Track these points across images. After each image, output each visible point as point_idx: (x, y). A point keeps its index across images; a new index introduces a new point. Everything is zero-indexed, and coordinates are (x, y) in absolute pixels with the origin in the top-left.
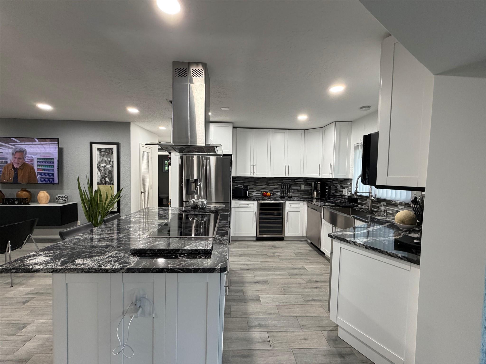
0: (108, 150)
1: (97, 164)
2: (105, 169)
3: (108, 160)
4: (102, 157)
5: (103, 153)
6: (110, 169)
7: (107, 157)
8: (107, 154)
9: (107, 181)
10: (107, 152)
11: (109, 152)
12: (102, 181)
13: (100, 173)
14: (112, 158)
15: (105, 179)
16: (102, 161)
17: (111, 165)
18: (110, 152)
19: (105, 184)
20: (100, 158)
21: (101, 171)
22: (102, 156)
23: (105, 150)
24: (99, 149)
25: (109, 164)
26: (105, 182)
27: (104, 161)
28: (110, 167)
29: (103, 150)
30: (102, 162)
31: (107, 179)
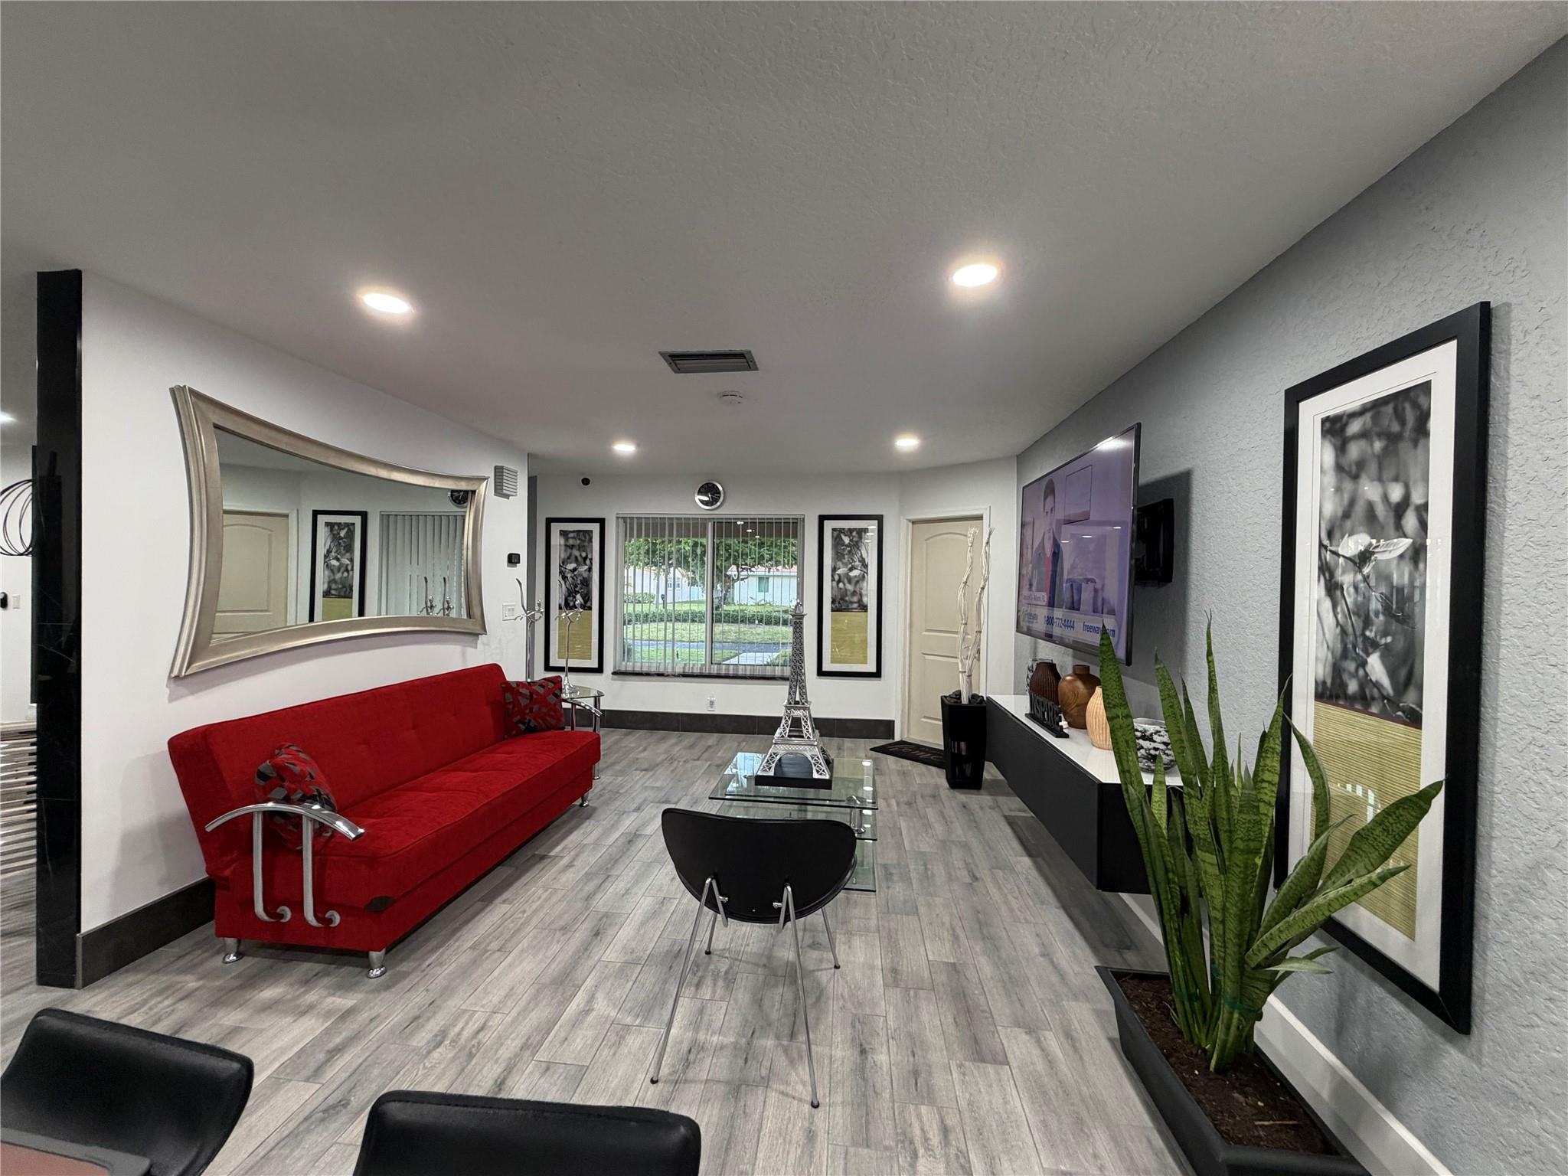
0: (1389, 409)
1: (1321, 545)
2: (1366, 579)
3: (1385, 498)
4: (1348, 485)
5: (1354, 450)
6: (1401, 576)
7: (1380, 480)
8: (1385, 449)
9: (1377, 685)
10: (1380, 435)
11: (1396, 427)
12: (1345, 677)
13: (1335, 615)
14: (1415, 473)
15: (1363, 664)
16: (1347, 515)
17: (1411, 540)
18: (1403, 423)
19: (1364, 700)
20: (1338, 490)
21: (1338, 593)
22: (1349, 473)
23: (1368, 416)
24: (1334, 427)
25: (1391, 529)
26: (1366, 682)
27: (1359, 510)
28: (1401, 556)
29: (1355, 427)
30: (1348, 524)
31: (1376, 668)
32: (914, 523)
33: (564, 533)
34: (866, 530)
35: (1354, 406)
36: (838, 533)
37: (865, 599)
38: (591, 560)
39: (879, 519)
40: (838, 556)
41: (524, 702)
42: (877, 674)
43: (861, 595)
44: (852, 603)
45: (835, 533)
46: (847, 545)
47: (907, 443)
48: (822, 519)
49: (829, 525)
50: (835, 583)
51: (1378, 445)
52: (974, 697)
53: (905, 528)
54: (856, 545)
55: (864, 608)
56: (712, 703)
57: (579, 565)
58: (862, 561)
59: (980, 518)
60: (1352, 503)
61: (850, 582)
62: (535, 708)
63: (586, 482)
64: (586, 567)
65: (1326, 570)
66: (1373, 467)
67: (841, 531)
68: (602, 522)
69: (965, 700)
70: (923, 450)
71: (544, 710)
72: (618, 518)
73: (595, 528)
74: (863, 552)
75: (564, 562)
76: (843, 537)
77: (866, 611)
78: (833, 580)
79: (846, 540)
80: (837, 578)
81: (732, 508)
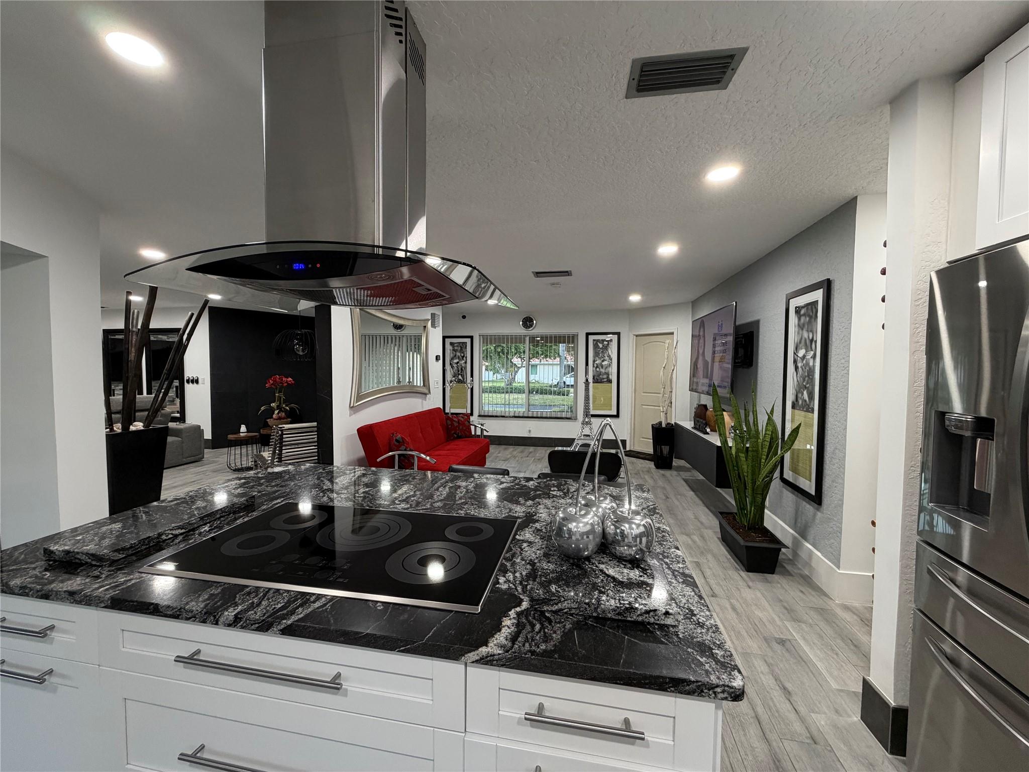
32: (637, 336)
33: (452, 344)
34: (611, 340)
35: (802, 304)
36: (596, 342)
37: (610, 377)
38: (466, 357)
39: (618, 334)
40: (596, 354)
41: (456, 424)
42: (617, 416)
43: (608, 375)
44: (604, 379)
45: (595, 342)
46: (601, 349)
47: (635, 298)
48: (588, 334)
49: (591, 338)
50: (594, 369)
51: (808, 319)
52: (668, 424)
53: (632, 339)
54: (606, 348)
55: (610, 381)
56: (530, 431)
57: (460, 360)
58: (609, 356)
59: (672, 333)
60: (801, 338)
61: (602, 367)
62: (461, 427)
63: (464, 317)
64: (464, 361)
65: (795, 361)
66: (806, 326)
67: (598, 341)
68: (471, 338)
69: (664, 425)
70: (642, 301)
71: (464, 428)
72: (480, 336)
73: (468, 341)
74: (610, 352)
75: (452, 359)
76: (599, 344)
77: (611, 383)
78: (594, 367)
79: (601, 346)
80: (595, 365)
81: (539, 329)
